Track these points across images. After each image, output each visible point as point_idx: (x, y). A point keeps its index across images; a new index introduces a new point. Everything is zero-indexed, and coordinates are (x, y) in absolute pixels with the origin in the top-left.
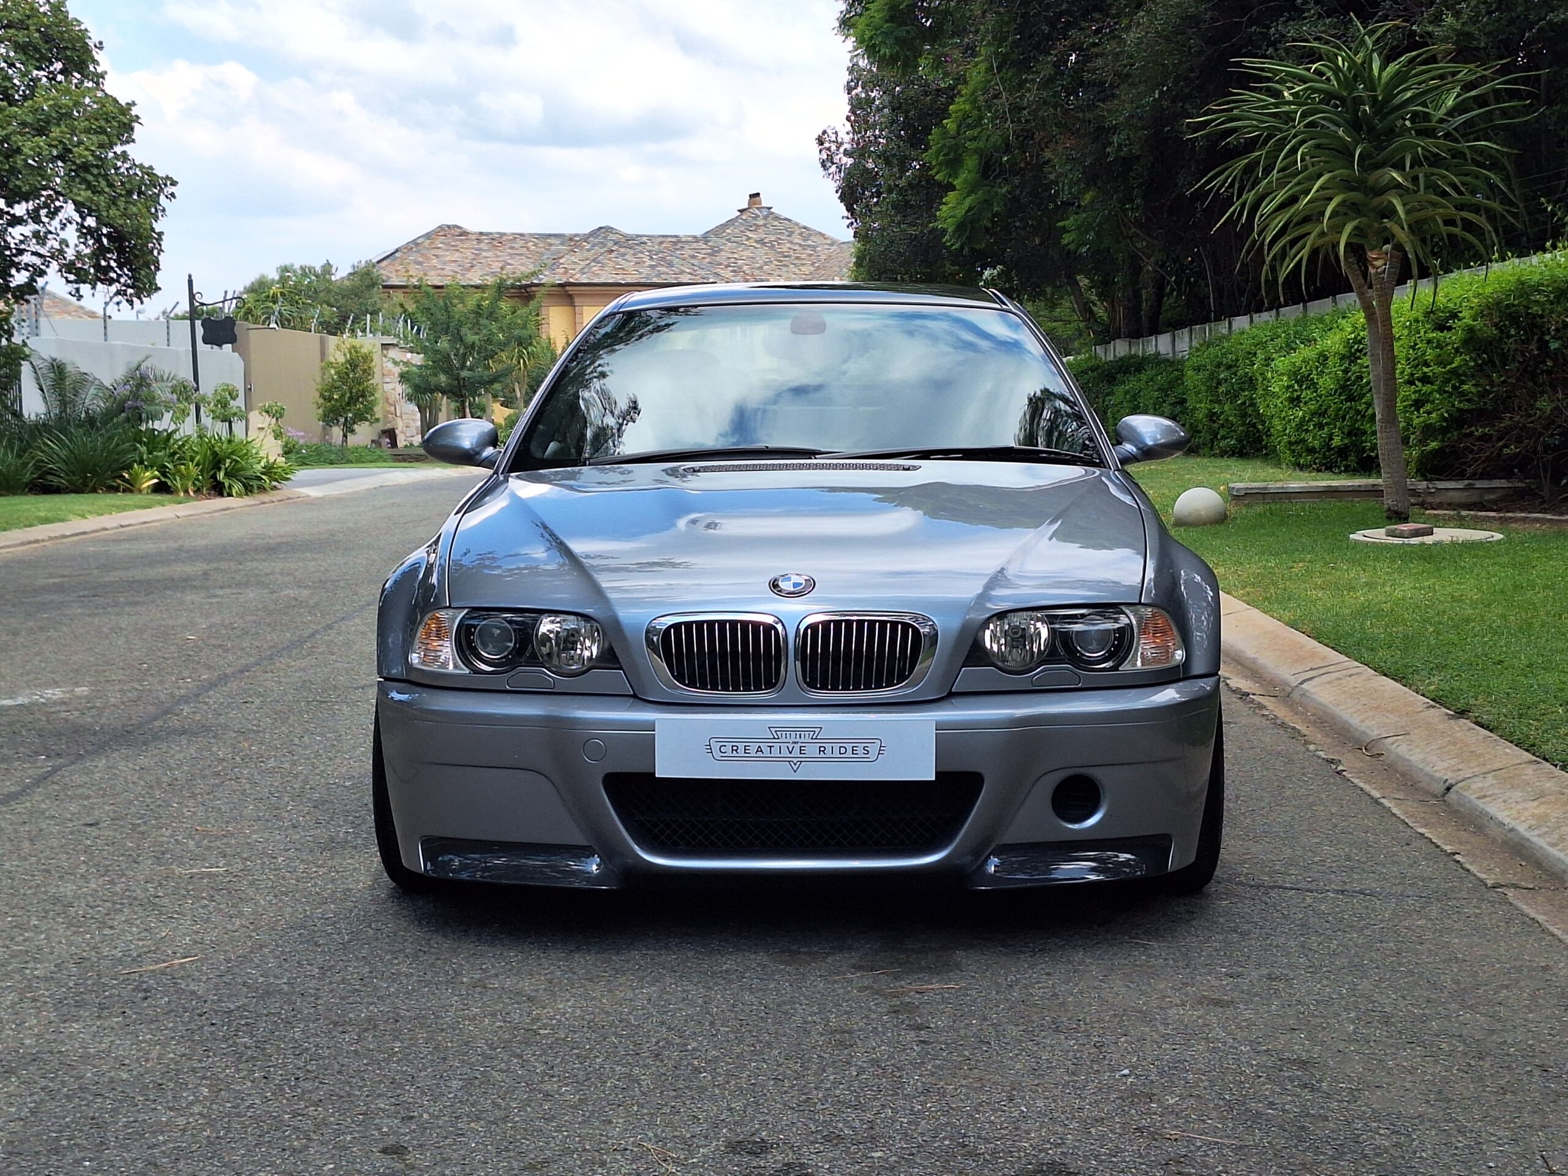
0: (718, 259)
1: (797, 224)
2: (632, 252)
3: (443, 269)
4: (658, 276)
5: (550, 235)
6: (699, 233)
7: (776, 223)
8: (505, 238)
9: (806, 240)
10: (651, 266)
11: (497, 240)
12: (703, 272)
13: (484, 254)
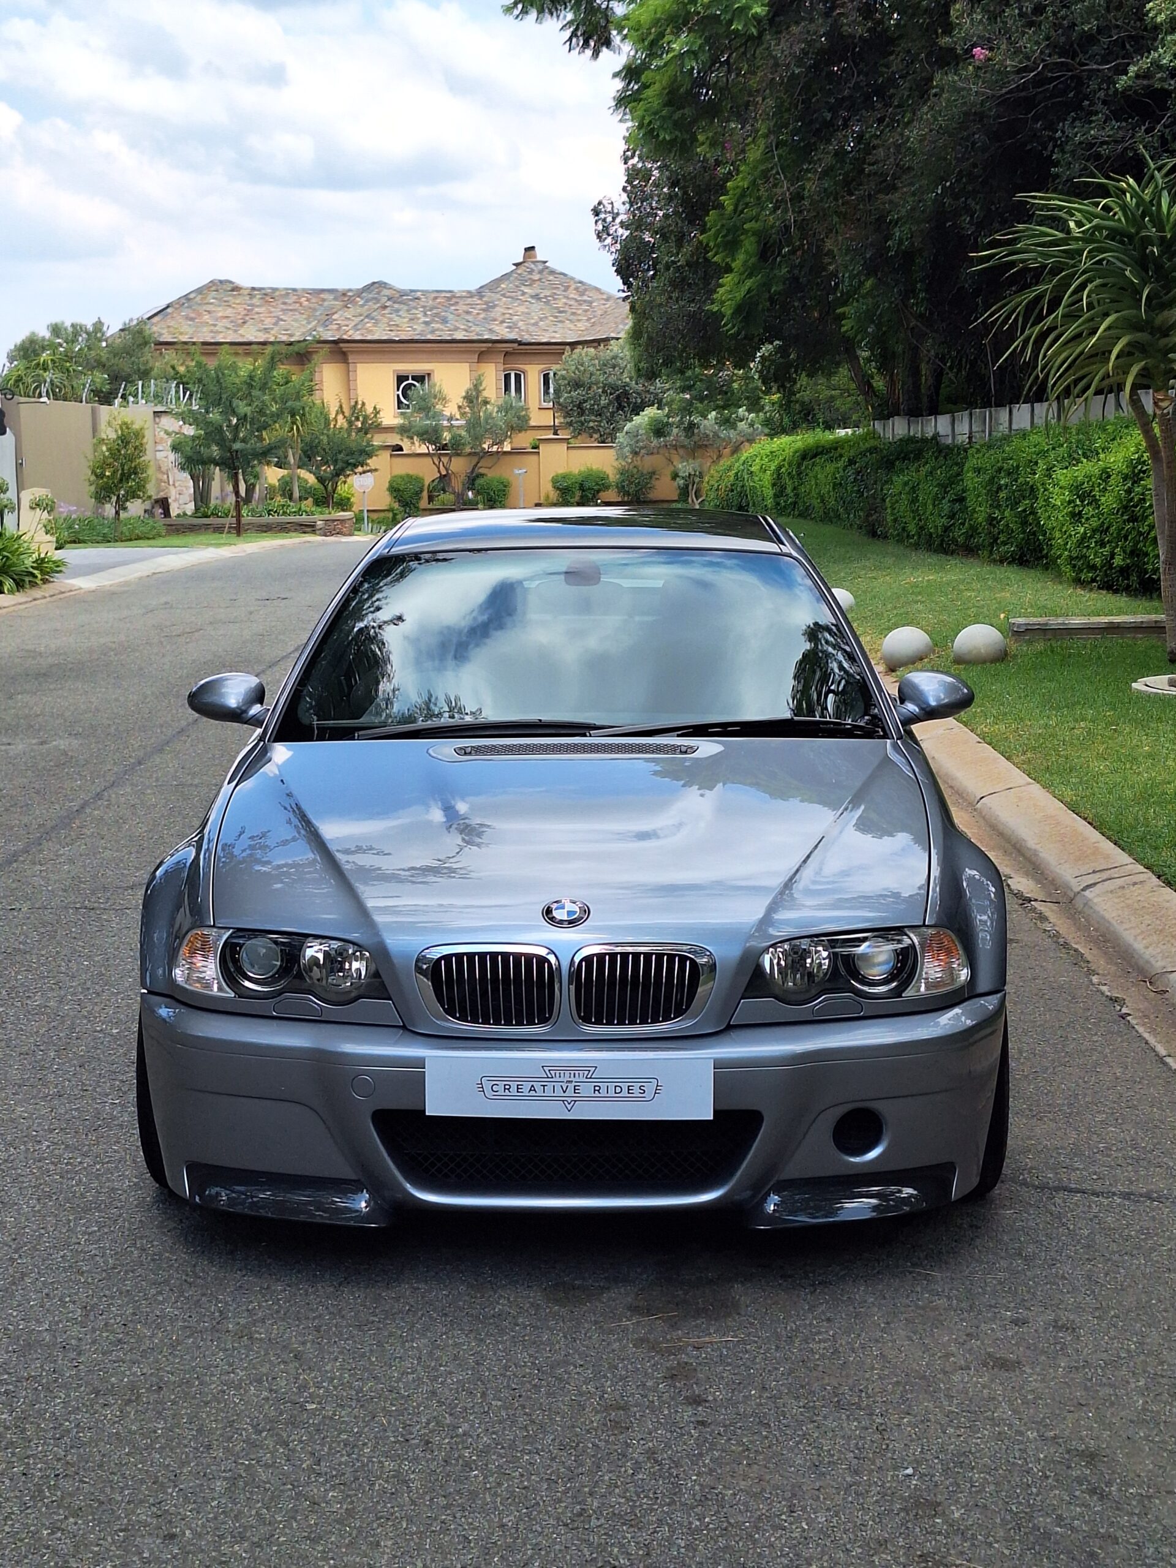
0: (492, 315)
1: (572, 279)
2: (406, 308)
3: (215, 325)
4: (433, 332)
5: (323, 291)
6: (473, 287)
7: (551, 278)
8: (277, 293)
9: (582, 294)
10: (426, 323)
11: (268, 295)
12: (478, 329)
13: (257, 310)
